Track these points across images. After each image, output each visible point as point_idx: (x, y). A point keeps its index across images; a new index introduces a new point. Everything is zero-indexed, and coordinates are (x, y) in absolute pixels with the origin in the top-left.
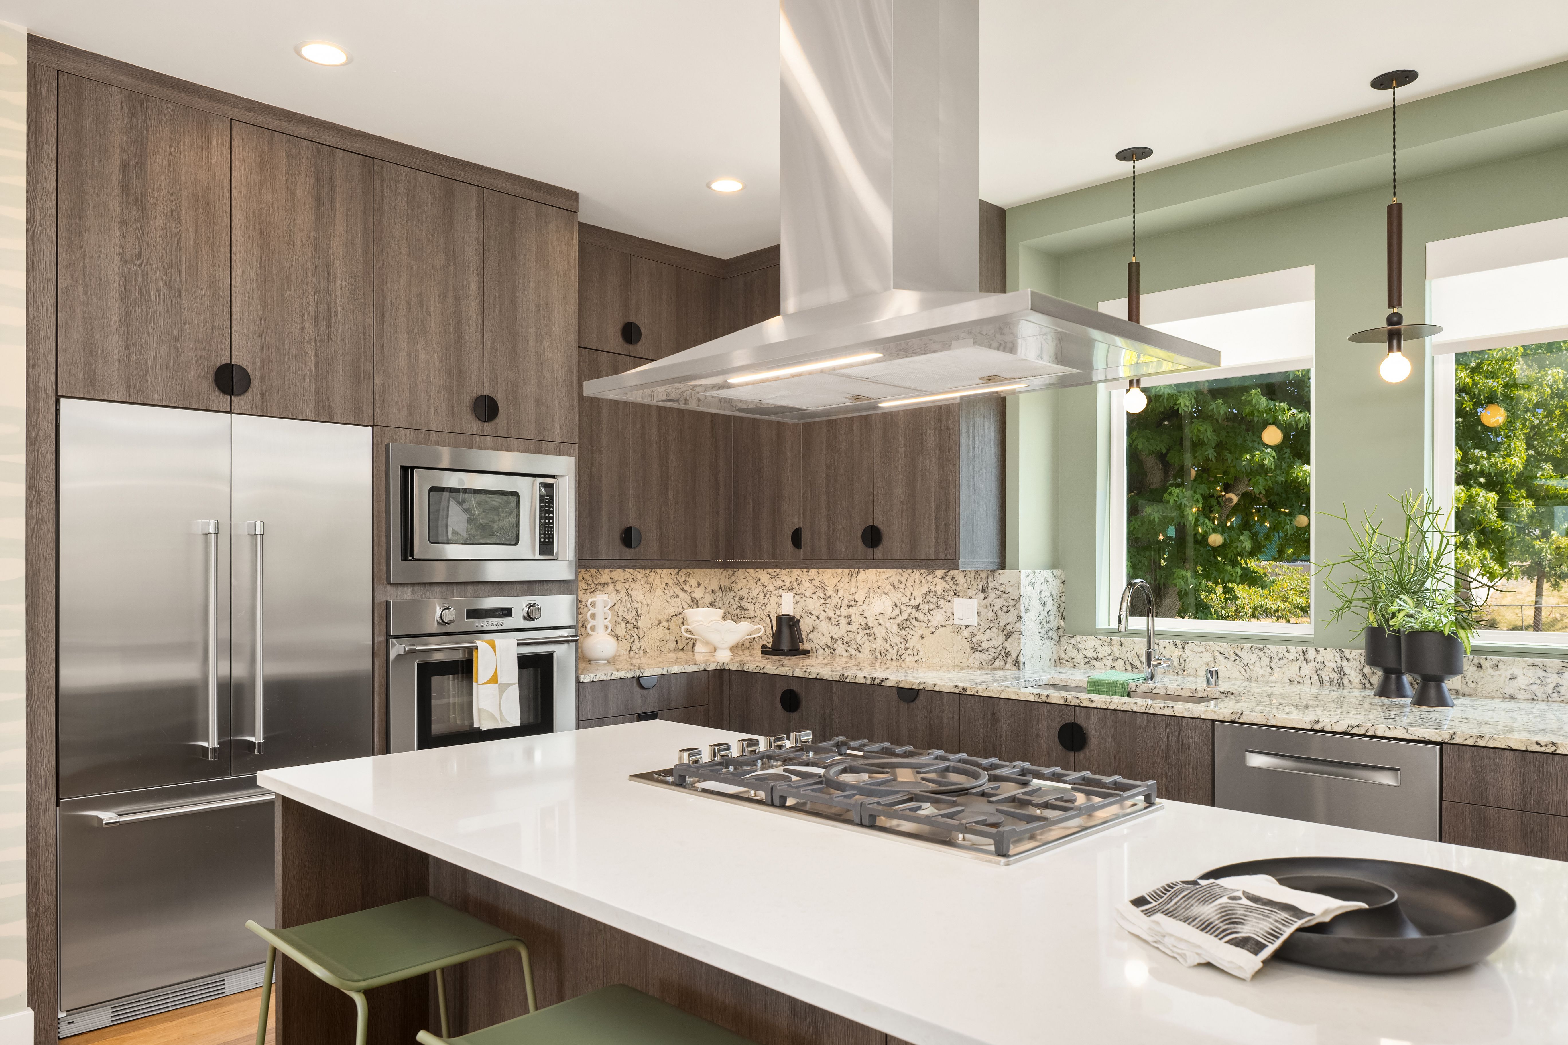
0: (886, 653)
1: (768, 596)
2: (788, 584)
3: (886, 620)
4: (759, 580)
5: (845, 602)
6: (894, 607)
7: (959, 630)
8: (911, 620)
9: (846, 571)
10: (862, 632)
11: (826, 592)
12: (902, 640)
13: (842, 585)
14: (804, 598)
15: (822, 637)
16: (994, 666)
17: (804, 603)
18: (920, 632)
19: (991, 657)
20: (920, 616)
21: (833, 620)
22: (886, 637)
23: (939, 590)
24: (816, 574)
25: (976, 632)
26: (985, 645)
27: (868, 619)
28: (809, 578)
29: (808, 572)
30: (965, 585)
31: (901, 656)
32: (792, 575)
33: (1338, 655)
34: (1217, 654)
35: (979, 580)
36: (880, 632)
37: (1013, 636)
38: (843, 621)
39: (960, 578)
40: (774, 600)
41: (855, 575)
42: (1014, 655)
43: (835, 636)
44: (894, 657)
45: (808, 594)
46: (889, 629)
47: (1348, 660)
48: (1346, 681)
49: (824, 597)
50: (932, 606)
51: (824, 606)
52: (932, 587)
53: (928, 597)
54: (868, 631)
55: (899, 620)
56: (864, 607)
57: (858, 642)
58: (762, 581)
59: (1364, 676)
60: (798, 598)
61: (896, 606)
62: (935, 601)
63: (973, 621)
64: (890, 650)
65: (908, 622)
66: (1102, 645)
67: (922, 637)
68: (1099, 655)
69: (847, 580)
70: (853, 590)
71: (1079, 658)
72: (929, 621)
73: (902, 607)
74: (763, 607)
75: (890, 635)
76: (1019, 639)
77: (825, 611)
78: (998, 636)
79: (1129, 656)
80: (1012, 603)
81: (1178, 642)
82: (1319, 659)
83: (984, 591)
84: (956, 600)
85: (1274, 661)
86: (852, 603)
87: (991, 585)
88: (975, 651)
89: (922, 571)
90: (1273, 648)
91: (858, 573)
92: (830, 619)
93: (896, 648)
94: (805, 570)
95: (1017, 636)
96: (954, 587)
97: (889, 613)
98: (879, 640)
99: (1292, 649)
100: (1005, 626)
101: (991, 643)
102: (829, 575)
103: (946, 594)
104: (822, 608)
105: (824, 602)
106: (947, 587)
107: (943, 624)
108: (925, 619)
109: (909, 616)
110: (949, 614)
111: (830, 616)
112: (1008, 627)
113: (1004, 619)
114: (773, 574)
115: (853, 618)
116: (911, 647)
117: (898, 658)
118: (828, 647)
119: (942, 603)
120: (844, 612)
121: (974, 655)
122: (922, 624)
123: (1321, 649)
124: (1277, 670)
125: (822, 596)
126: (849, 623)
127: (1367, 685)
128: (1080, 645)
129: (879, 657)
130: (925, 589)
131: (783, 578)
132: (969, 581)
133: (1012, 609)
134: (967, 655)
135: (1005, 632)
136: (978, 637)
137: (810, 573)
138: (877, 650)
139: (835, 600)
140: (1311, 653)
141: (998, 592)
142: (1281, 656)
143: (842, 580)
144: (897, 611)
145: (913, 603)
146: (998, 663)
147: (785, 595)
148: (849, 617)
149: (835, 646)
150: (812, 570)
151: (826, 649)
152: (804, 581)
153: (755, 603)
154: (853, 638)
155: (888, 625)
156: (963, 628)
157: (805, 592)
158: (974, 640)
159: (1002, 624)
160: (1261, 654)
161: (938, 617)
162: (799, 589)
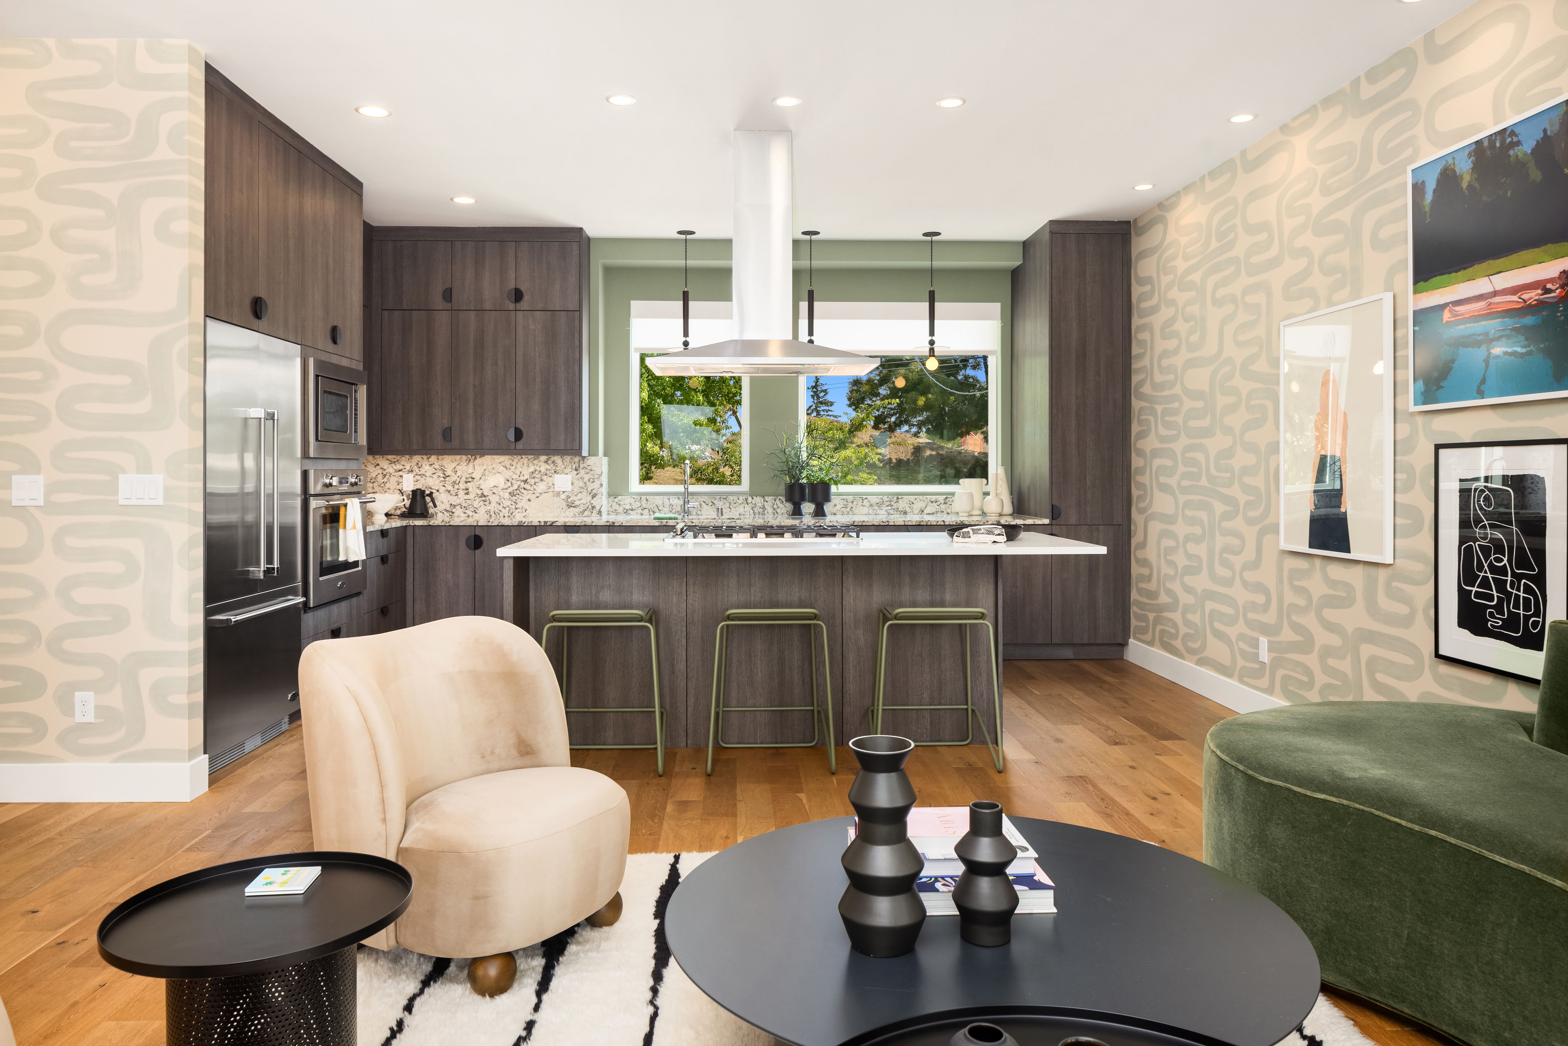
0: (499, 512)
1: (387, 477)
2: (408, 468)
3: (500, 490)
4: (378, 465)
5: (464, 479)
6: (506, 482)
7: (558, 494)
8: (520, 489)
9: (464, 457)
10: (478, 500)
11: (445, 472)
12: (513, 503)
13: (460, 467)
14: (424, 478)
15: (441, 504)
16: (583, 515)
17: (424, 481)
18: (528, 497)
19: (581, 510)
20: (527, 486)
21: (451, 492)
22: (499, 502)
23: (543, 469)
24: (437, 460)
25: (570, 495)
26: (577, 503)
27: (484, 490)
28: (429, 463)
29: (428, 458)
30: (563, 466)
31: (512, 514)
32: (412, 460)
33: (762, 500)
34: (702, 503)
35: (573, 463)
36: (494, 499)
37: (597, 496)
38: (461, 493)
39: (559, 462)
40: (393, 480)
41: (472, 461)
42: (598, 508)
43: (453, 503)
44: (506, 515)
45: (428, 474)
46: (502, 496)
47: (767, 502)
48: (766, 512)
49: (444, 476)
50: (537, 480)
51: (444, 482)
52: (538, 468)
53: (534, 475)
54: (484, 499)
55: (510, 490)
56: (481, 482)
57: (475, 506)
58: (381, 465)
59: (774, 509)
60: (418, 477)
61: (508, 481)
62: (539, 476)
63: (569, 488)
64: (503, 510)
65: (518, 491)
66: (635, 501)
67: (529, 500)
68: (633, 507)
69: (465, 464)
70: (470, 471)
71: (621, 509)
72: (535, 490)
73: (513, 481)
74: (382, 485)
75: (503, 500)
76: (601, 498)
77: (444, 486)
78: (587, 496)
79: (651, 506)
80: (597, 476)
81: (680, 497)
82: (754, 502)
83: (576, 470)
84: (556, 476)
85: (732, 505)
86: (470, 480)
87: (582, 466)
88: (569, 506)
89: (530, 457)
90: (731, 498)
91: (475, 458)
92: (449, 491)
93: (507, 509)
94: (425, 457)
95: (600, 496)
96: (554, 468)
97: (502, 485)
98: (494, 504)
99: (741, 498)
100: (592, 490)
101: (581, 502)
102: (449, 461)
103: (548, 472)
104: (442, 484)
105: (443, 480)
106: (549, 467)
107: (546, 491)
108: (532, 489)
109: (519, 487)
110: (550, 484)
111: (449, 489)
112: (593, 491)
113: (591, 486)
114: (393, 460)
115: (470, 490)
116: (520, 507)
117: (509, 515)
118: (447, 511)
119: (545, 478)
120: (462, 486)
121: (569, 510)
122: (530, 492)
123: (755, 497)
124: (733, 509)
125: (442, 475)
126: (467, 494)
127: (776, 514)
128: (621, 502)
129: (493, 515)
130: (532, 469)
131: (403, 463)
132: (565, 464)
133: (596, 481)
134: (564, 510)
135: (591, 494)
136: (572, 498)
137: (430, 460)
138: (492, 511)
139: (454, 478)
140: (750, 499)
141: (586, 470)
142: (735, 502)
143: (461, 464)
144: (509, 484)
145: (522, 478)
146: (586, 513)
147: (405, 476)
148: (467, 489)
149: (454, 510)
150: (433, 456)
151: (445, 513)
152: (424, 465)
153: (373, 482)
154: (470, 504)
155: (501, 493)
156: (561, 493)
157: (425, 473)
158: (569, 500)
159: (589, 490)
160: (725, 501)
161: (541, 487)
162: (420, 471)
